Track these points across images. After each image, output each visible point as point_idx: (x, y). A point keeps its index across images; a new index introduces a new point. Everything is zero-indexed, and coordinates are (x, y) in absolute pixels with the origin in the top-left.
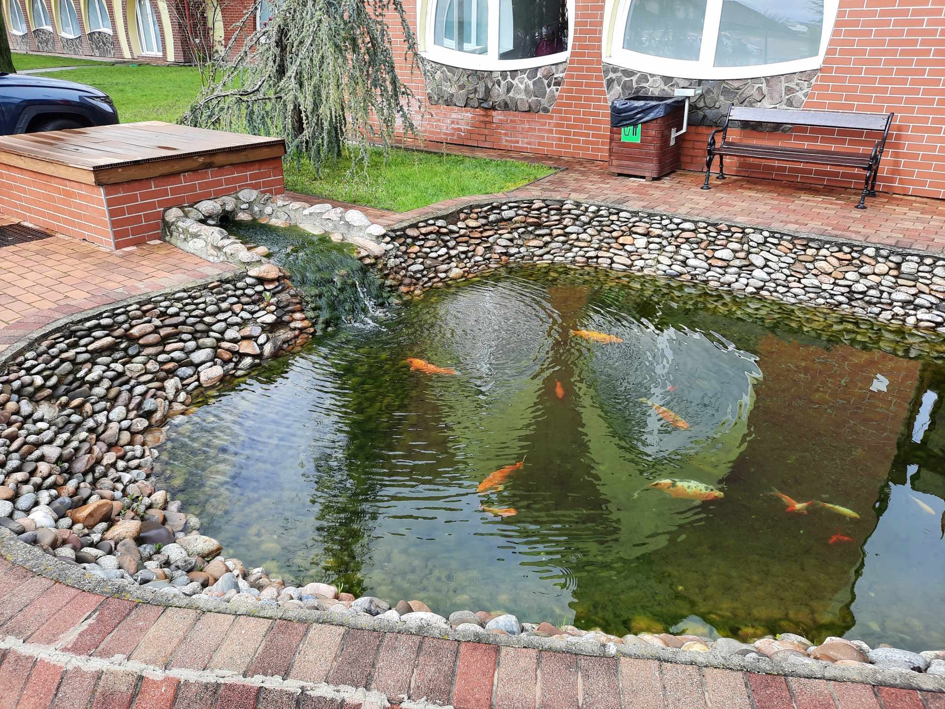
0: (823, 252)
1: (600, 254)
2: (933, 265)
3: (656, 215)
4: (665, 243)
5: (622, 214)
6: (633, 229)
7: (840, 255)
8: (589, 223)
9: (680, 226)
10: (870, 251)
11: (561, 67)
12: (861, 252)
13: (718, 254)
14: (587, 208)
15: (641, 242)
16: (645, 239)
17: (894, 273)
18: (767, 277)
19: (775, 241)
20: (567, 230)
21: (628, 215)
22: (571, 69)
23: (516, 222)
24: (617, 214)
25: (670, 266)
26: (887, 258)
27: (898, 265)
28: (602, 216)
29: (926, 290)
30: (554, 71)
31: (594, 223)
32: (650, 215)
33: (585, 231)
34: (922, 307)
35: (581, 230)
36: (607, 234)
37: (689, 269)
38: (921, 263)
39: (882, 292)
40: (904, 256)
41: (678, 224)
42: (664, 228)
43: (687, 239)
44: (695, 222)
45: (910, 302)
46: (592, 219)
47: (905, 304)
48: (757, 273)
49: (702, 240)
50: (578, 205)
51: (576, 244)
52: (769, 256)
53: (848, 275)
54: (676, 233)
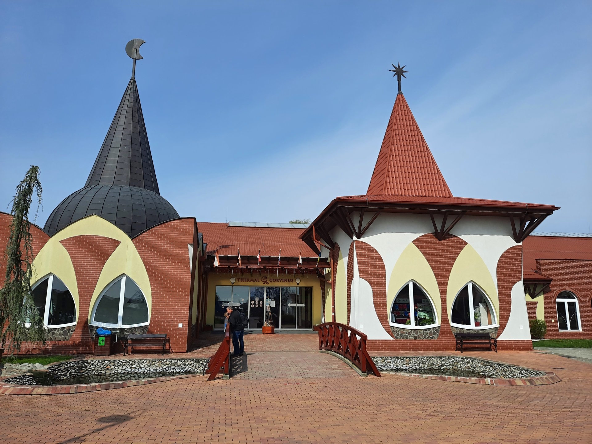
0: (156, 362)
1: (102, 371)
2: (177, 361)
3: (115, 360)
4: (119, 366)
5: (106, 362)
6: (110, 364)
7: (160, 362)
8: (97, 365)
9: (123, 362)
10: (165, 360)
11: (74, 327)
12: (164, 361)
13: (133, 366)
14: (95, 362)
15: (113, 367)
16: (114, 366)
17: (170, 364)
18: (145, 369)
19: (146, 362)
20: (91, 367)
21: (108, 361)
22: (77, 327)
23: (75, 367)
24: (104, 362)
25: (121, 371)
26: (169, 361)
27: (171, 362)
28: (100, 363)
29: (177, 366)
30: (71, 328)
31: (98, 365)
32: (114, 361)
33: (96, 367)
34: (176, 369)
35: (95, 367)
36: (103, 367)
37: (126, 371)
38: (175, 361)
39: (169, 368)
40: (172, 360)
41: (122, 362)
42: (118, 363)
43: (125, 364)
44: (126, 360)
45: (174, 369)
46: (97, 364)
47: (173, 369)
48: (143, 369)
49: (129, 364)
50: (92, 361)
51: (94, 370)
52: (145, 365)
53: (162, 366)
54: (121, 364)
